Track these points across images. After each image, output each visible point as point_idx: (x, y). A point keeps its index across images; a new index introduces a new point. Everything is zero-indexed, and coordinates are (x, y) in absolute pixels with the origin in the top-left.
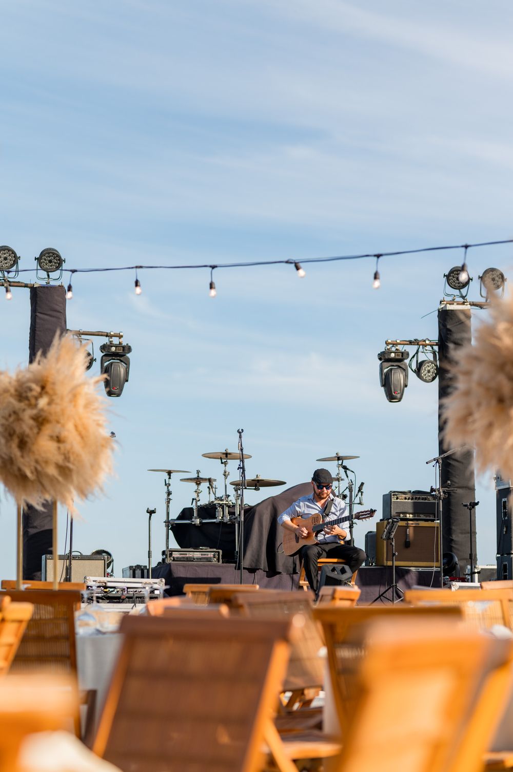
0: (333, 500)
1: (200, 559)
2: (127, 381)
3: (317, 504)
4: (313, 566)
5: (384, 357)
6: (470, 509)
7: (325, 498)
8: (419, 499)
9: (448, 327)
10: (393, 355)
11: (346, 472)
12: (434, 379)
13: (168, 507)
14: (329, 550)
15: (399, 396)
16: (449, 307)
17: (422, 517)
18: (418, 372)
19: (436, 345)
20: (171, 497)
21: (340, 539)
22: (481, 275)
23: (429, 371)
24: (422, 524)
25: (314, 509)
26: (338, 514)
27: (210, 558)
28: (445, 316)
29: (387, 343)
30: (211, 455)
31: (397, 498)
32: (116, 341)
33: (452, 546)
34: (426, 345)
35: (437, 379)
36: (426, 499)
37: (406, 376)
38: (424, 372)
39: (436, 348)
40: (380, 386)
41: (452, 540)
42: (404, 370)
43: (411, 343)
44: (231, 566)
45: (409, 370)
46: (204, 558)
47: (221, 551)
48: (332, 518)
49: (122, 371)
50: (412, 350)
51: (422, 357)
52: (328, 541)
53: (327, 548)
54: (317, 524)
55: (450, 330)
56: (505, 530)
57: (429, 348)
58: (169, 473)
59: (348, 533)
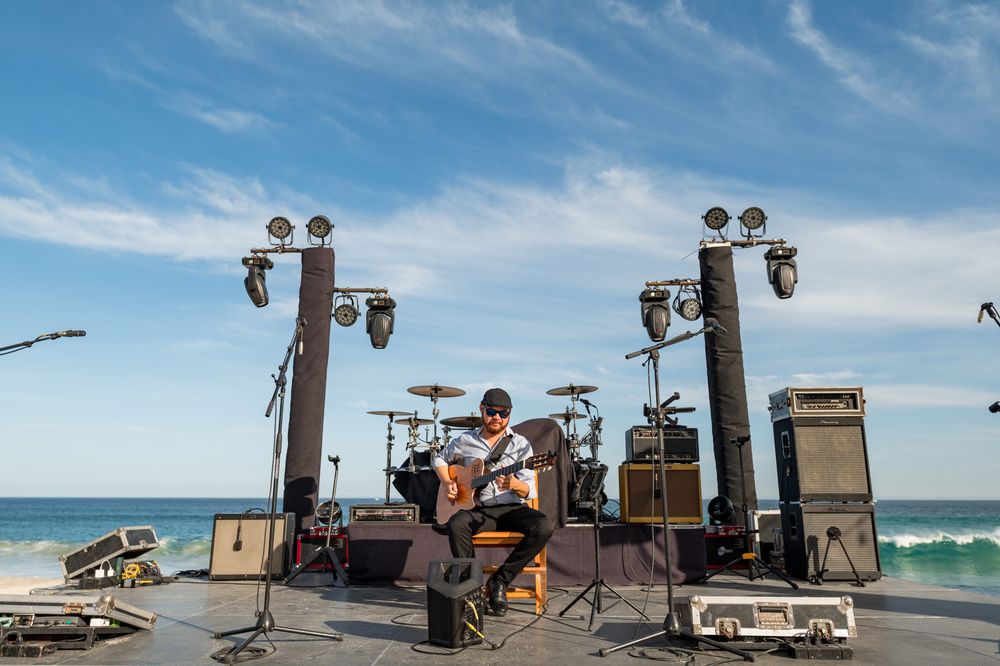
0: (511, 436)
1: (391, 517)
2: (391, 333)
3: (486, 442)
4: (462, 547)
5: (645, 298)
6: (740, 447)
7: (498, 432)
8: (670, 434)
9: (709, 264)
10: (653, 294)
11: (587, 407)
12: (698, 317)
13: (389, 453)
14: (500, 516)
15: (661, 334)
16: (709, 246)
17: (675, 457)
18: (680, 311)
19: (699, 283)
20: (393, 442)
21: (520, 496)
22: (740, 215)
23: (692, 310)
24: (677, 466)
25: (481, 451)
26: (515, 456)
27: (404, 516)
28: (705, 254)
29: (648, 285)
30: (416, 390)
31: (641, 435)
32: (383, 295)
33: (728, 487)
34: (688, 285)
35: (702, 316)
36: (678, 435)
37: (669, 316)
38: (686, 310)
39: (699, 287)
40: (642, 325)
41: (728, 480)
42: (666, 309)
43: (671, 283)
44: (427, 527)
45: (672, 309)
46: (397, 516)
47: (418, 507)
48: (506, 462)
49: (386, 324)
50: (674, 290)
51: (684, 297)
52: (500, 502)
53: (497, 513)
54: (478, 476)
55: (710, 267)
56: (788, 471)
57: (691, 287)
58: (391, 415)
59: (531, 487)
